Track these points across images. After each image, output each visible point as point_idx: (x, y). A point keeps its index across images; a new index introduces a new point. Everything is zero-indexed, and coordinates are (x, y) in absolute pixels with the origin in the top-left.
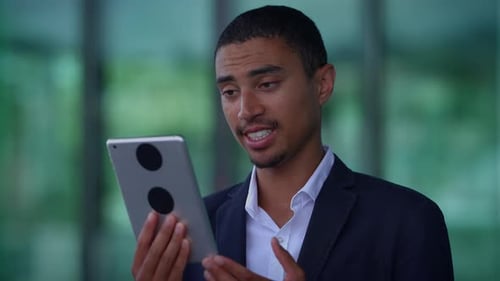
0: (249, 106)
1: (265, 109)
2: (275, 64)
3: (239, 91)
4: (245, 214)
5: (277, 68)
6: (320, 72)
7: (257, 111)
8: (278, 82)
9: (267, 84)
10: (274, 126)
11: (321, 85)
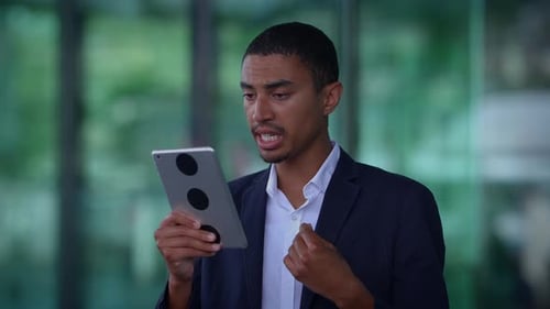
0: (262, 110)
1: (274, 116)
2: (287, 79)
3: (256, 95)
4: (266, 196)
5: (288, 83)
6: (328, 88)
7: (268, 116)
8: (288, 95)
9: (280, 95)
10: (280, 131)
11: (328, 98)
